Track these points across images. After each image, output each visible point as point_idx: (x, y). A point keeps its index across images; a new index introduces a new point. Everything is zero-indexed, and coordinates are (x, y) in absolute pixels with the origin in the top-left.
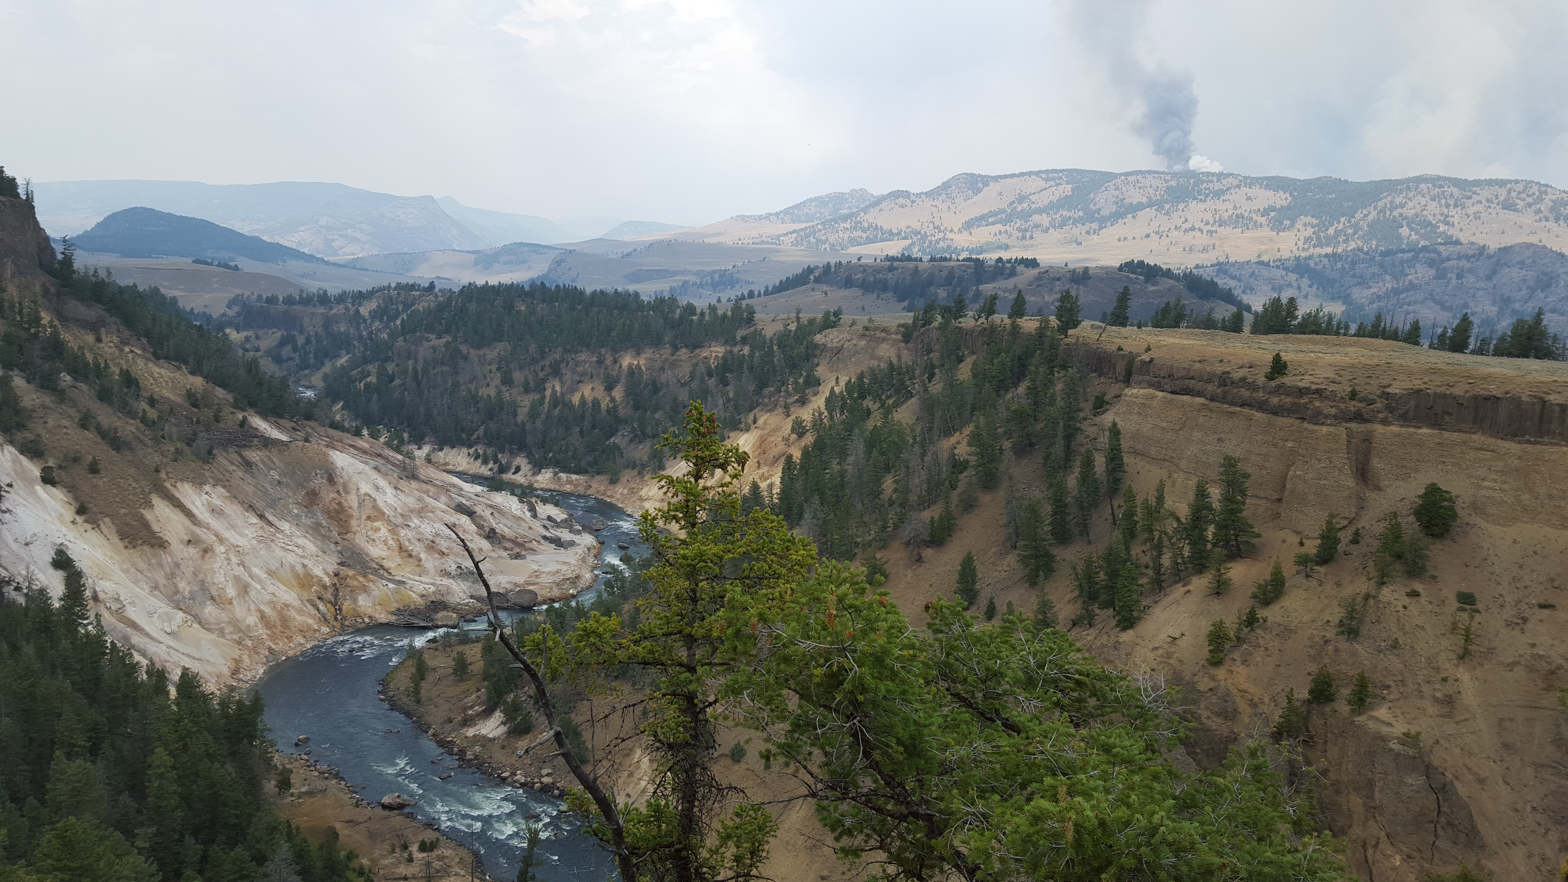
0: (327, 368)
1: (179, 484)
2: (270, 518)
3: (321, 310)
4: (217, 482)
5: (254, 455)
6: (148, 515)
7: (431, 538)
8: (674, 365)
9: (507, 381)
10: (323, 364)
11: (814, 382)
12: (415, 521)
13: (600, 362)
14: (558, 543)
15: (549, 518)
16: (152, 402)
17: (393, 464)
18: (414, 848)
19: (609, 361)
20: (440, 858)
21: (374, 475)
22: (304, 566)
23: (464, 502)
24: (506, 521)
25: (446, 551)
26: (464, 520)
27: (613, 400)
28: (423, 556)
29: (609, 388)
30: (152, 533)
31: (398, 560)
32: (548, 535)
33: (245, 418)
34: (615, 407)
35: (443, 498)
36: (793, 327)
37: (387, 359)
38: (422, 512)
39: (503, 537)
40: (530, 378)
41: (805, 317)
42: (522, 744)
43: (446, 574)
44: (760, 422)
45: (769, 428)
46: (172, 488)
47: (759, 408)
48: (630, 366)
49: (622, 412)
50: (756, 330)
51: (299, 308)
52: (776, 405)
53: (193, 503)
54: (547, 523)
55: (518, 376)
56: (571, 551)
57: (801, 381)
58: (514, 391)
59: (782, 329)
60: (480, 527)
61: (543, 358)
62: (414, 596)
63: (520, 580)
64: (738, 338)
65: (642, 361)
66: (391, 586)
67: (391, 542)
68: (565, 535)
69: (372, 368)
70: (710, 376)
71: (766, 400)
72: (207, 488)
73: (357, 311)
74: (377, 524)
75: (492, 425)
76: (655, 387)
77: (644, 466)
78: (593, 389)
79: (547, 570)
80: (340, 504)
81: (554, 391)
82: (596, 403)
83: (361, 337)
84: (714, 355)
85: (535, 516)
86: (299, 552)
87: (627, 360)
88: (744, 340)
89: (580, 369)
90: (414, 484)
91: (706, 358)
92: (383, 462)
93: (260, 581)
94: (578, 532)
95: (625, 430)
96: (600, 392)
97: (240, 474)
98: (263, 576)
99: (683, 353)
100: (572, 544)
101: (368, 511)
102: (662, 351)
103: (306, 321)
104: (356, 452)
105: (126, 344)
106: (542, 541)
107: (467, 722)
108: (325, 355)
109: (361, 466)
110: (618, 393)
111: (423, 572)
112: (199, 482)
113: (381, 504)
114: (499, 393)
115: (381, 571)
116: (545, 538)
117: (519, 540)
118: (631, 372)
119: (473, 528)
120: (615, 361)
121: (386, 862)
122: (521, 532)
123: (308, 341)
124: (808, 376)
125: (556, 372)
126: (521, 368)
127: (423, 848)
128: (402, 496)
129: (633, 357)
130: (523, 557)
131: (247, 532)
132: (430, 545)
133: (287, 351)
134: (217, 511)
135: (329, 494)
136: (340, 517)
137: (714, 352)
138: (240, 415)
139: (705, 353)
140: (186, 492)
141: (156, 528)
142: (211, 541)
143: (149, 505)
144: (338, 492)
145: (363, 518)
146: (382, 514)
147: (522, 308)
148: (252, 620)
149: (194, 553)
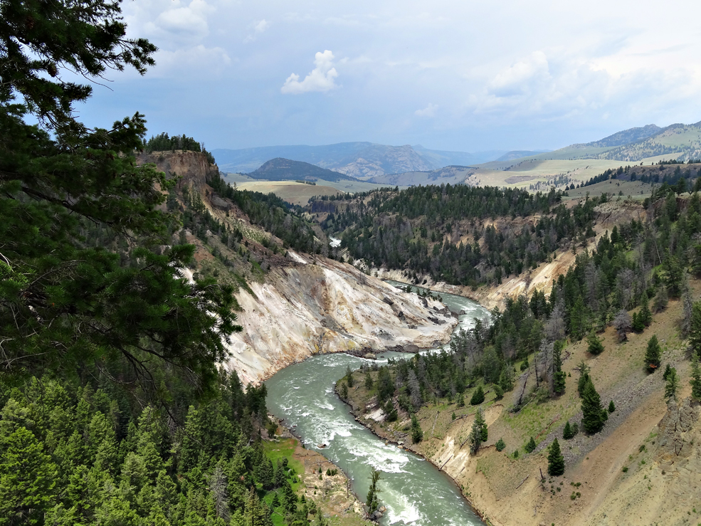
0: (347, 230)
1: (252, 283)
2: (293, 301)
3: (346, 202)
4: (271, 282)
5: (289, 271)
6: (237, 297)
7: (368, 315)
8: (513, 226)
9: (424, 235)
10: (345, 228)
11: (591, 234)
12: (362, 306)
13: (472, 225)
14: (436, 321)
15: (435, 308)
16: (247, 244)
17: (356, 276)
18: (324, 473)
19: (477, 224)
20: (336, 480)
21: (343, 281)
22: (306, 326)
23: (388, 297)
24: (409, 308)
25: (375, 322)
26: (387, 306)
27: (477, 245)
28: (363, 324)
29: (477, 239)
30: (238, 305)
31: (352, 326)
32: (431, 316)
33: (287, 252)
34: (479, 250)
35: (378, 295)
36: (583, 203)
37: (370, 225)
38: (365, 301)
39: (407, 317)
40: (436, 234)
41: (591, 197)
42: (391, 426)
43: (374, 333)
44: (558, 257)
45: (563, 261)
46: (249, 285)
47: (558, 249)
48: (488, 227)
49: (483, 252)
50: (561, 205)
51: (336, 201)
52: (568, 248)
53: (258, 292)
54: (433, 311)
55: (429, 233)
56: (443, 326)
57: (584, 233)
58: (427, 241)
59: (577, 204)
60: (395, 310)
61: (443, 223)
62: (356, 344)
63: (412, 340)
64: (551, 210)
65: (495, 225)
66: (346, 338)
67: (349, 316)
68: (441, 317)
69: (363, 230)
70: (533, 231)
71: (563, 245)
72: (265, 285)
73: (362, 202)
74: (343, 306)
75: (414, 259)
76: (502, 239)
77: (490, 282)
78: (468, 239)
79: (427, 335)
80: (326, 295)
81: (447, 241)
82: (469, 247)
83: (362, 215)
84: (536, 219)
85: (426, 306)
86: (304, 318)
87: (487, 223)
88: (554, 211)
89: (461, 229)
90: (364, 286)
91: (531, 221)
92: (351, 275)
93: (284, 331)
94: (449, 316)
95: (483, 262)
96: (472, 241)
97: (282, 279)
98: (287, 329)
99: (519, 219)
100: (444, 322)
101: (339, 300)
102: (507, 218)
103: (339, 208)
104: (338, 270)
105: (239, 217)
106: (428, 320)
107: (367, 411)
108: (347, 223)
109: (338, 277)
110: (481, 242)
111: (362, 332)
112: (262, 282)
113: (345, 296)
114: (419, 242)
115: (343, 331)
116: (429, 318)
117: (415, 319)
118: (489, 230)
119: (391, 311)
120: (481, 224)
121: (309, 478)
122: (416, 314)
123: (339, 217)
124: (588, 231)
125: (449, 230)
126: (431, 228)
127: (329, 474)
128: (356, 293)
129: (491, 222)
130: (416, 328)
131: (281, 307)
132: (368, 319)
133: (330, 222)
134: (268, 297)
135: (321, 290)
136: (326, 302)
137: (536, 218)
138: (285, 251)
139: (531, 219)
140: (255, 287)
141: (240, 303)
142: (264, 310)
143: (238, 292)
144: (326, 289)
145: (336, 303)
146: (345, 301)
147: (435, 197)
148: (278, 350)
149: (255, 316)
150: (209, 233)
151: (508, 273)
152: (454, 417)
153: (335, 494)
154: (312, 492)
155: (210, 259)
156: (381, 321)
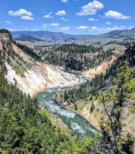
0: (45, 55)
2: (38, 75)
3: (45, 48)
5: (36, 67)
6: (24, 74)
12: (56, 76)
14: (74, 80)
15: (73, 76)
18: (55, 118)
19: (82, 55)
20: (58, 120)
22: (43, 81)
23: (62, 74)
24: (67, 76)
26: (62, 76)
28: (57, 81)
29: (81, 59)
31: (54, 81)
34: (82, 61)
35: (59, 73)
37: (53, 54)
39: (67, 79)
40: (71, 57)
41: (110, 49)
42: (69, 106)
43: (60, 83)
44: (103, 64)
47: (103, 62)
48: (85, 56)
49: (84, 62)
50: (103, 50)
51: (42, 47)
52: (105, 61)
53: (29, 73)
55: (69, 57)
57: (109, 58)
59: (107, 50)
61: (73, 54)
62: (56, 86)
63: (69, 85)
64: (100, 51)
66: (53, 84)
67: (53, 79)
68: (75, 79)
69: (51, 56)
70: (96, 57)
72: (31, 70)
73: (49, 48)
75: (66, 64)
76: (88, 59)
77: (86, 70)
78: (79, 59)
79: (73, 83)
81: (74, 59)
82: (80, 61)
83: (50, 52)
89: (78, 56)
90: (56, 71)
92: (52, 68)
93: (37, 83)
94: (77, 78)
95: (84, 65)
97: (35, 69)
99: (92, 54)
100: (76, 80)
102: (89, 53)
103: (43, 49)
104: (49, 67)
105: (22, 52)
107: (62, 103)
109: (50, 69)
110: (83, 59)
111: (57, 83)
112: (30, 70)
114: (67, 59)
115: (52, 82)
116: (72, 79)
117: (69, 79)
119: (63, 77)
121: (52, 119)
123: (43, 52)
124: (111, 57)
125: (75, 56)
128: (54, 73)
129: (85, 54)
130: (69, 81)
131: (36, 76)
132: (58, 79)
133: (41, 53)
134: (32, 74)
135: (45, 72)
136: (47, 75)
137: (97, 54)
138: (35, 61)
139: (95, 54)
140: (28, 71)
141: (25, 76)
142: (31, 77)
143: (24, 72)
144: (47, 72)
145: (50, 75)
146: (52, 75)
147: (70, 47)
148: (36, 88)
149: (29, 79)
150: (15, 57)
151: (90, 67)
152: (85, 104)
153: (59, 123)
154: (53, 123)
155: (16, 63)
156: (61, 80)
